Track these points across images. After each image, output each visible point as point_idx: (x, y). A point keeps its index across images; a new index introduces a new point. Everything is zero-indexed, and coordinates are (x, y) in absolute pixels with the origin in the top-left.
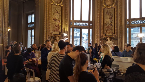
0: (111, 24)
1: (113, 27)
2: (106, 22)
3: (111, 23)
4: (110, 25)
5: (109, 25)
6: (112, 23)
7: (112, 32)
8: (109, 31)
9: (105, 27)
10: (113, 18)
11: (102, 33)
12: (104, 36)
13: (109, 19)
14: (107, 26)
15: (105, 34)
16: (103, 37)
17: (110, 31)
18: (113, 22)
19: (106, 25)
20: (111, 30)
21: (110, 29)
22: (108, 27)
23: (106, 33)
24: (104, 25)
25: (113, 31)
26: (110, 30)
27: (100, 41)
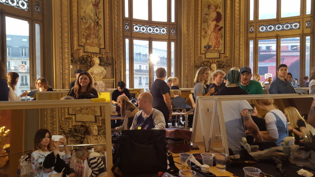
0: (98, 23)
1: (102, 31)
2: (85, 12)
3: (95, 20)
4: (94, 22)
5: (92, 25)
6: (98, 18)
7: (100, 45)
8: (91, 40)
9: (83, 26)
10: (101, 5)
11: (76, 42)
12: (82, 54)
13: (91, 6)
14: (87, 25)
15: (84, 46)
16: (79, 55)
17: (95, 41)
18: (101, 16)
19: (84, 21)
20: (97, 37)
21: (95, 35)
22: (89, 28)
23: (86, 43)
24: (80, 20)
25: (102, 42)
26: (94, 37)
27: (71, 67)
